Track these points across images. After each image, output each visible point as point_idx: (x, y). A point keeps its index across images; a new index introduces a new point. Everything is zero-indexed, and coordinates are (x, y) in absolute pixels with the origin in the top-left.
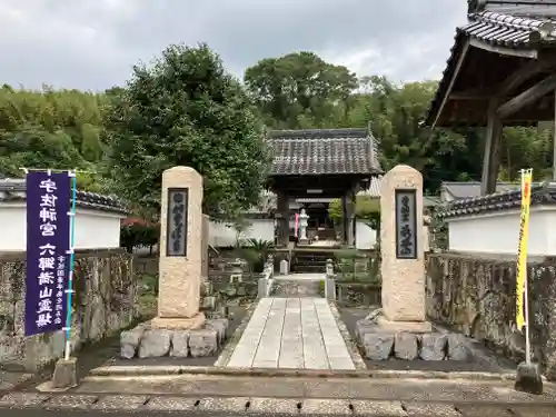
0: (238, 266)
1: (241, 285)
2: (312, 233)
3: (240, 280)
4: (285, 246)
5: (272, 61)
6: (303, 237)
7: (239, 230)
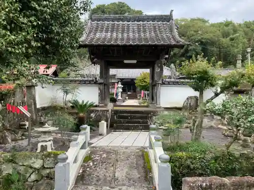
0: (49, 132)
1: (49, 155)
2: (124, 95)
3: (49, 150)
4: (106, 105)
5: (104, 5)
6: (120, 98)
7: (66, 92)
